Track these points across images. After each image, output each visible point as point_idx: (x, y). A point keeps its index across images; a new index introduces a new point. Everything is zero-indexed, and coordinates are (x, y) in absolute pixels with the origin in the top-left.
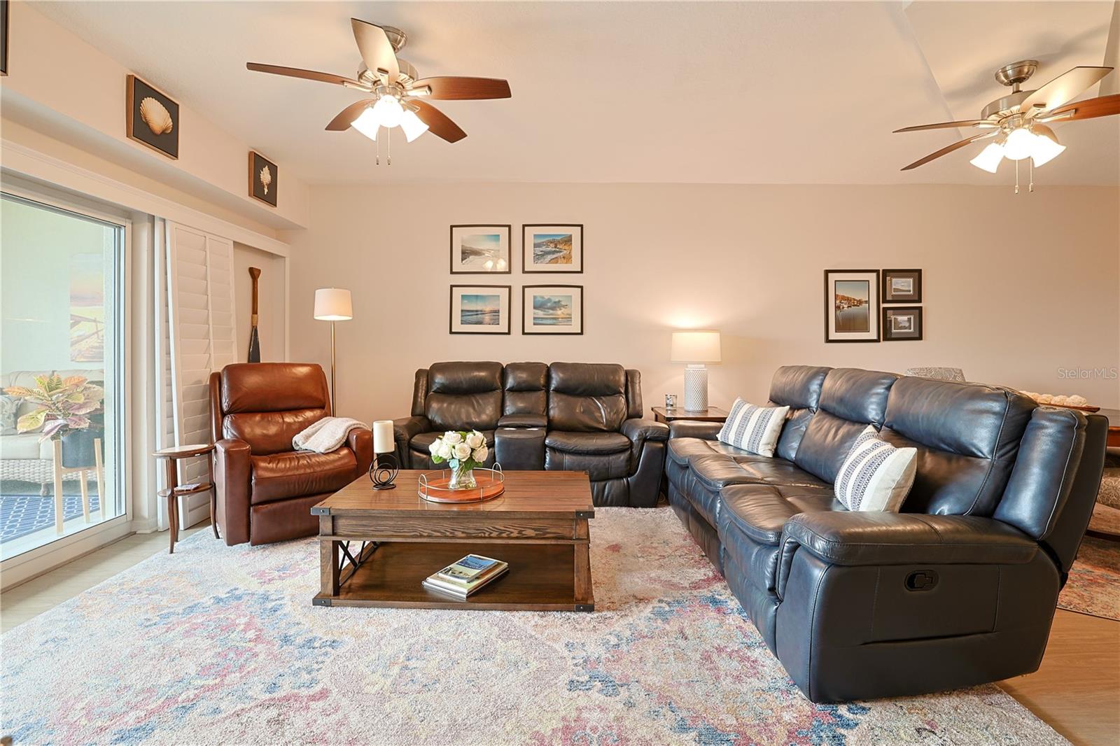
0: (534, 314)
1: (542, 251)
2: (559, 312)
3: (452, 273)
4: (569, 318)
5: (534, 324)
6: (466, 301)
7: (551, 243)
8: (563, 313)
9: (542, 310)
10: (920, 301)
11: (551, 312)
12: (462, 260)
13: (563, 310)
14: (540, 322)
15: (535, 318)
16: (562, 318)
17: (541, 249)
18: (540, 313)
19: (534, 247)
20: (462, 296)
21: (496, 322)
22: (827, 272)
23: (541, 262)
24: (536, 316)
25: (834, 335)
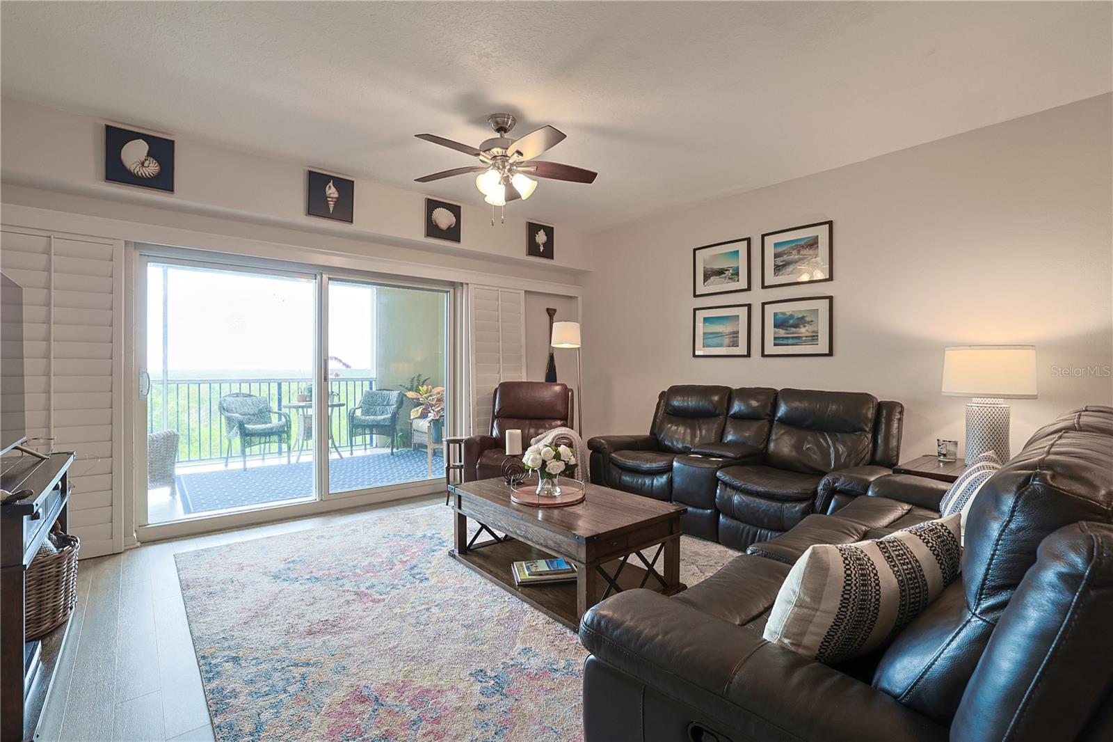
0: (775, 333)
1: (782, 261)
2: (803, 330)
3: (695, 296)
4: (814, 338)
5: (775, 345)
6: (707, 324)
7: (794, 249)
8: (807, 331)
9: (783, 329)
11: (794, 330)
12: (704, 282)
13: (808, 327)
14: (781, 342)
15: (775, 338)
16: (806, 337)
17: (782, 259)
18: (782, 333)
19: (775, 258)
20: (704, 318)
21: (735, 344)
23: (782, 274)
24: (777, 336)
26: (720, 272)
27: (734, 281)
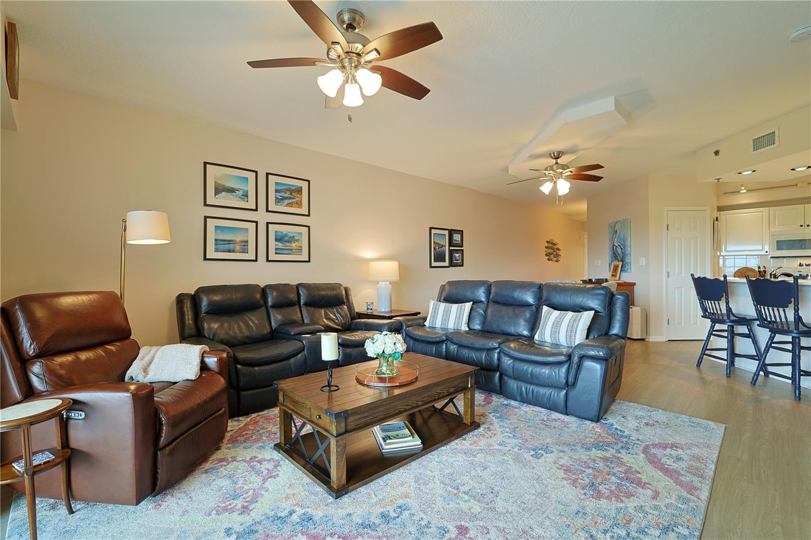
0: (276, 245)
1: (281, 196)
2: (294, 245)
3: (206, 206)
5: (276, 253)
6: (218, 232)
7: (288, 191)
8: (296, 245)
9: (281, 243)
10: (462, 247)
11: (288, 244)
13: (296, 243)
15: (276, 249)
16: (296, 249)
17: (280, 194)
18: (280, 245)
19: (275, 192)
22: (431, 228)
23: (281, 205)
24: (277, 247)
25: (434, 264)
26: (231, 190)
27: (244, 201)
